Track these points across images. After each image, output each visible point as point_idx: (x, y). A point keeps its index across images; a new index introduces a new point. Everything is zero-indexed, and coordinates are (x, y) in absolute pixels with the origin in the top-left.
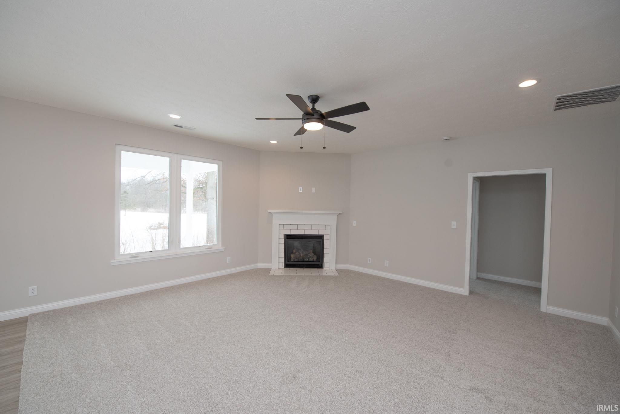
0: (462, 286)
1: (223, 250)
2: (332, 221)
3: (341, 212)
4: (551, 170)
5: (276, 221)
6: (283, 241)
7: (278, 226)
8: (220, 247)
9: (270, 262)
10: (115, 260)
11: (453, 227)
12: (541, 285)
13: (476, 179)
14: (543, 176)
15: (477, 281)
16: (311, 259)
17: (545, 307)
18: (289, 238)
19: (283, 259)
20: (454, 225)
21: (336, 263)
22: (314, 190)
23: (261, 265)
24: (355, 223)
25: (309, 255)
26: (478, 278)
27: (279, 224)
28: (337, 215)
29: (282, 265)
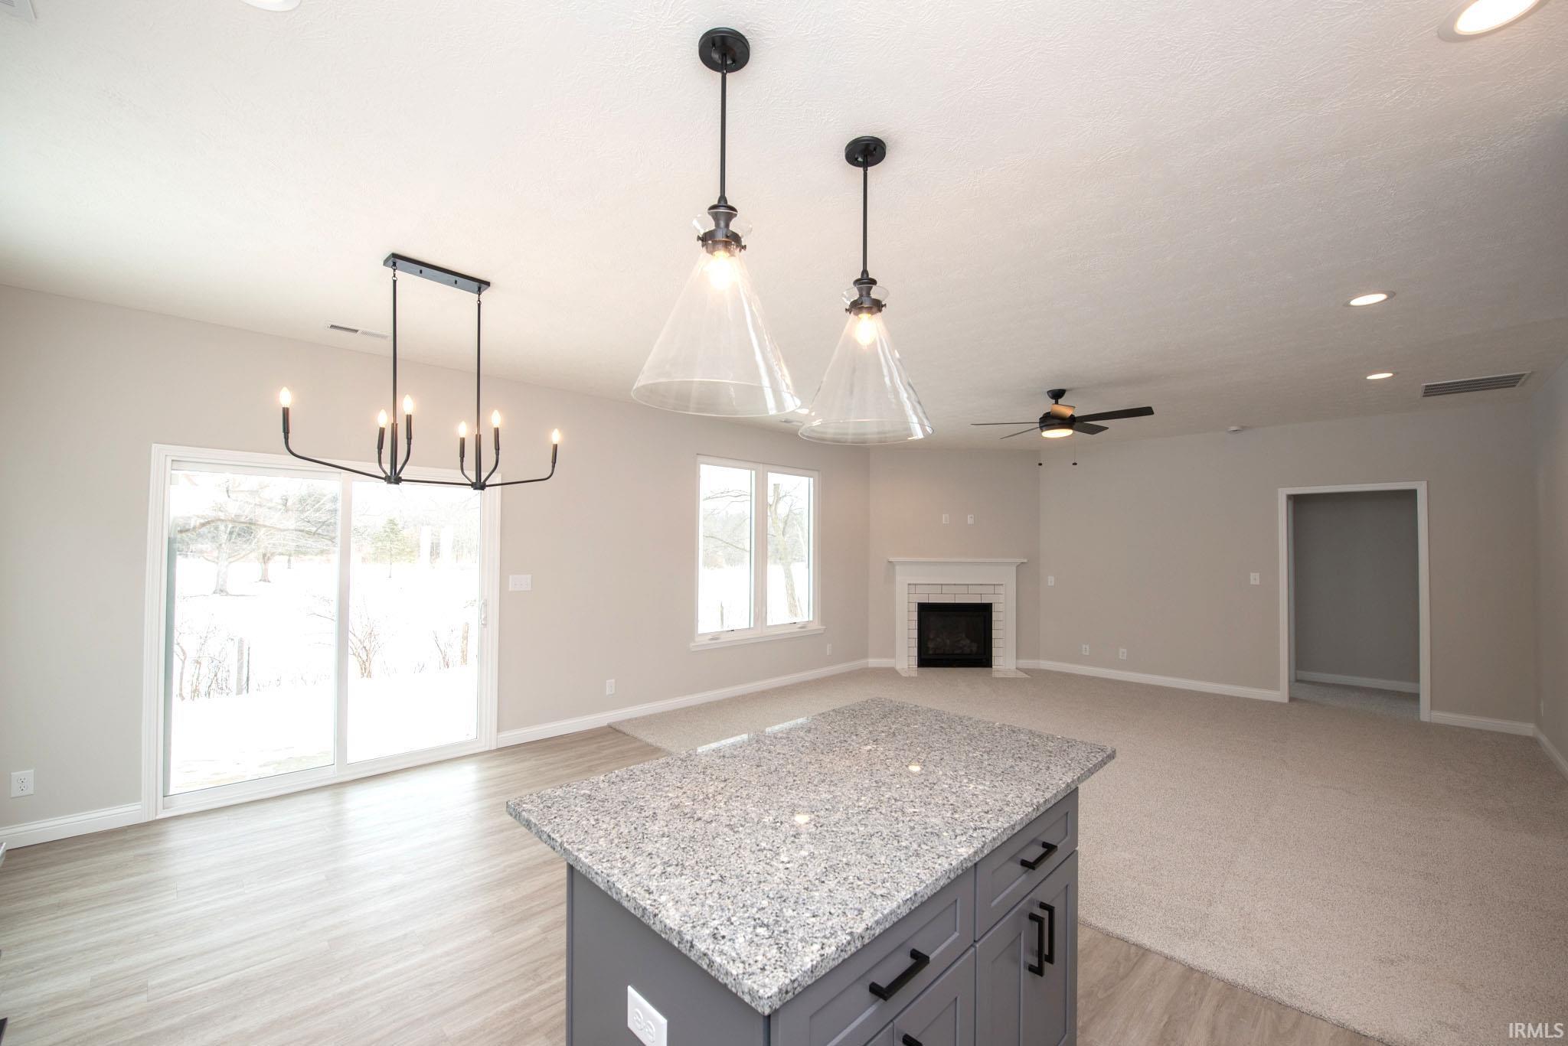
0: (1276, 687)
1: (822, 632)
2: (1007, 579)
3: (1025, 561)
4: (1424, 484)
5: (903, 579)
6: (915, 616)
7: (907, 586)
8: (817, 626)
9: (893, 656)
10: (695, 642)
11: (1252, 582)
12: (1418, 688)
13: (1290, 497)
14: (1412, 494)
15: (1297, 684)
16: (967, 651)
17: (1426, 713)
18: (926, 611)
19: (916, 649)
20: (1255, 578)
21: (1017, 658)
22: (970, 521)
23: (873, 662)
24: (1051, 580)
25: (962, 642)
26: (1297, 681)
27: (909, 584)
28: (1018, 566)
29: (914, 661)
